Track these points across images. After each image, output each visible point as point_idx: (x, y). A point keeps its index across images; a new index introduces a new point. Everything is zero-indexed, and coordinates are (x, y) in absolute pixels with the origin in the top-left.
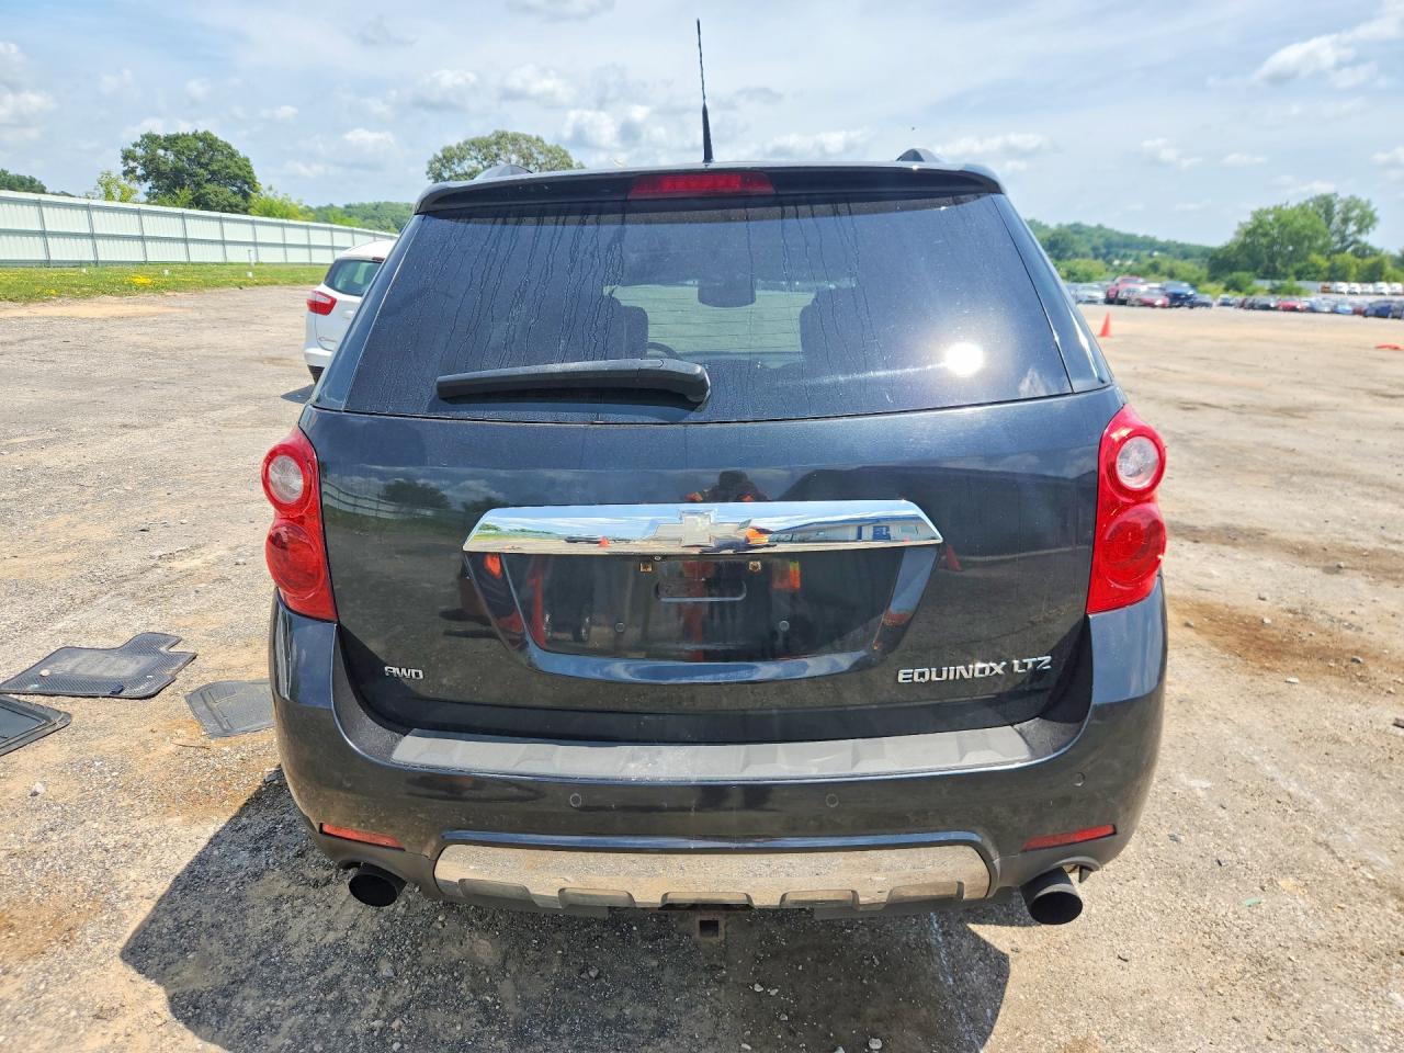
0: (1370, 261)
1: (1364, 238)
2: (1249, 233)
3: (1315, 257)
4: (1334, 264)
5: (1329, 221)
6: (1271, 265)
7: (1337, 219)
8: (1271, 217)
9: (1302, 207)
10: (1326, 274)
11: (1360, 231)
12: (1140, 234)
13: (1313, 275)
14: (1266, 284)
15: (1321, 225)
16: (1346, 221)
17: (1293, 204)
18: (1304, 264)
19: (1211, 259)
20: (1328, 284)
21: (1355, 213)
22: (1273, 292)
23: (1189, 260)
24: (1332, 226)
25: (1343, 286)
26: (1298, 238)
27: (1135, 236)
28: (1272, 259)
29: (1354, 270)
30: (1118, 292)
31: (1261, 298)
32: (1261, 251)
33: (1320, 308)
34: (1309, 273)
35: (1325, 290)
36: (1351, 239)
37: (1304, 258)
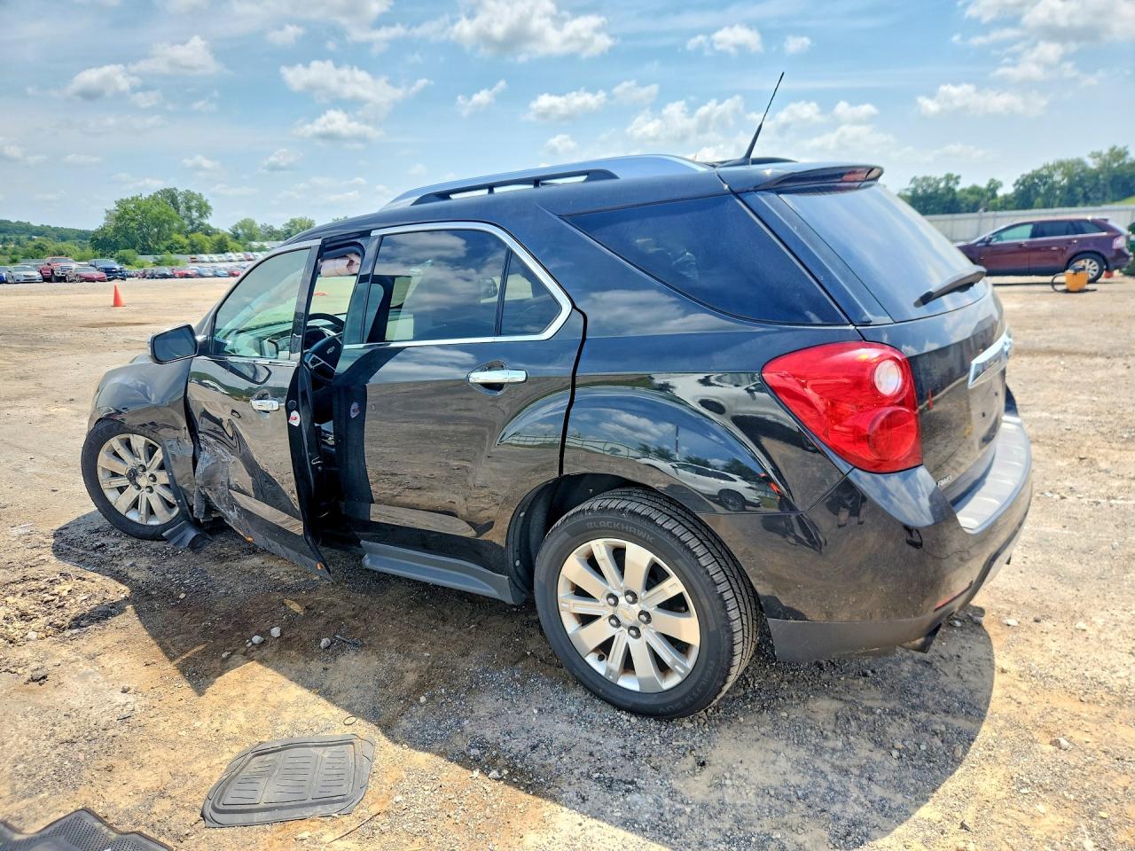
0: (216, 238)
1: (206, 221)
2: (118, 219)
3: (175, 236)
4: (192, 241)
5: (177, 209)
6: (145, 243)
7: (182, 207)
8: (132, 206)
9: (154, 198)
10: (189, 248)
11: (201, 216)
12: (14, 220)
13: (180, 250)
14: (150, 259)
15: (173, 212)
16: (189, 209)
17: (145, 195)
18: (170, 241)
19: (92, 240)
20: (193, 256)
21: (193, 203)
22: (158, 263)
23: (68, 241)
24: (180, 212)
25: (205, 257)
26: (159, 222)
27: (9, 222)
28: (144, 238)
29: (208, 245)
30: (52, 271)
31: (150, 269)
32: (133, 233)
33: (205, 274)
34: (177, 249)
35: (194, 261)
36: (197, 222)
37: (169, 237)
